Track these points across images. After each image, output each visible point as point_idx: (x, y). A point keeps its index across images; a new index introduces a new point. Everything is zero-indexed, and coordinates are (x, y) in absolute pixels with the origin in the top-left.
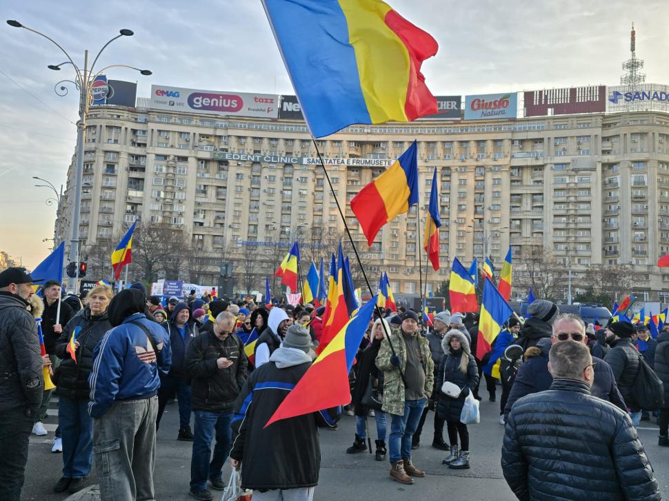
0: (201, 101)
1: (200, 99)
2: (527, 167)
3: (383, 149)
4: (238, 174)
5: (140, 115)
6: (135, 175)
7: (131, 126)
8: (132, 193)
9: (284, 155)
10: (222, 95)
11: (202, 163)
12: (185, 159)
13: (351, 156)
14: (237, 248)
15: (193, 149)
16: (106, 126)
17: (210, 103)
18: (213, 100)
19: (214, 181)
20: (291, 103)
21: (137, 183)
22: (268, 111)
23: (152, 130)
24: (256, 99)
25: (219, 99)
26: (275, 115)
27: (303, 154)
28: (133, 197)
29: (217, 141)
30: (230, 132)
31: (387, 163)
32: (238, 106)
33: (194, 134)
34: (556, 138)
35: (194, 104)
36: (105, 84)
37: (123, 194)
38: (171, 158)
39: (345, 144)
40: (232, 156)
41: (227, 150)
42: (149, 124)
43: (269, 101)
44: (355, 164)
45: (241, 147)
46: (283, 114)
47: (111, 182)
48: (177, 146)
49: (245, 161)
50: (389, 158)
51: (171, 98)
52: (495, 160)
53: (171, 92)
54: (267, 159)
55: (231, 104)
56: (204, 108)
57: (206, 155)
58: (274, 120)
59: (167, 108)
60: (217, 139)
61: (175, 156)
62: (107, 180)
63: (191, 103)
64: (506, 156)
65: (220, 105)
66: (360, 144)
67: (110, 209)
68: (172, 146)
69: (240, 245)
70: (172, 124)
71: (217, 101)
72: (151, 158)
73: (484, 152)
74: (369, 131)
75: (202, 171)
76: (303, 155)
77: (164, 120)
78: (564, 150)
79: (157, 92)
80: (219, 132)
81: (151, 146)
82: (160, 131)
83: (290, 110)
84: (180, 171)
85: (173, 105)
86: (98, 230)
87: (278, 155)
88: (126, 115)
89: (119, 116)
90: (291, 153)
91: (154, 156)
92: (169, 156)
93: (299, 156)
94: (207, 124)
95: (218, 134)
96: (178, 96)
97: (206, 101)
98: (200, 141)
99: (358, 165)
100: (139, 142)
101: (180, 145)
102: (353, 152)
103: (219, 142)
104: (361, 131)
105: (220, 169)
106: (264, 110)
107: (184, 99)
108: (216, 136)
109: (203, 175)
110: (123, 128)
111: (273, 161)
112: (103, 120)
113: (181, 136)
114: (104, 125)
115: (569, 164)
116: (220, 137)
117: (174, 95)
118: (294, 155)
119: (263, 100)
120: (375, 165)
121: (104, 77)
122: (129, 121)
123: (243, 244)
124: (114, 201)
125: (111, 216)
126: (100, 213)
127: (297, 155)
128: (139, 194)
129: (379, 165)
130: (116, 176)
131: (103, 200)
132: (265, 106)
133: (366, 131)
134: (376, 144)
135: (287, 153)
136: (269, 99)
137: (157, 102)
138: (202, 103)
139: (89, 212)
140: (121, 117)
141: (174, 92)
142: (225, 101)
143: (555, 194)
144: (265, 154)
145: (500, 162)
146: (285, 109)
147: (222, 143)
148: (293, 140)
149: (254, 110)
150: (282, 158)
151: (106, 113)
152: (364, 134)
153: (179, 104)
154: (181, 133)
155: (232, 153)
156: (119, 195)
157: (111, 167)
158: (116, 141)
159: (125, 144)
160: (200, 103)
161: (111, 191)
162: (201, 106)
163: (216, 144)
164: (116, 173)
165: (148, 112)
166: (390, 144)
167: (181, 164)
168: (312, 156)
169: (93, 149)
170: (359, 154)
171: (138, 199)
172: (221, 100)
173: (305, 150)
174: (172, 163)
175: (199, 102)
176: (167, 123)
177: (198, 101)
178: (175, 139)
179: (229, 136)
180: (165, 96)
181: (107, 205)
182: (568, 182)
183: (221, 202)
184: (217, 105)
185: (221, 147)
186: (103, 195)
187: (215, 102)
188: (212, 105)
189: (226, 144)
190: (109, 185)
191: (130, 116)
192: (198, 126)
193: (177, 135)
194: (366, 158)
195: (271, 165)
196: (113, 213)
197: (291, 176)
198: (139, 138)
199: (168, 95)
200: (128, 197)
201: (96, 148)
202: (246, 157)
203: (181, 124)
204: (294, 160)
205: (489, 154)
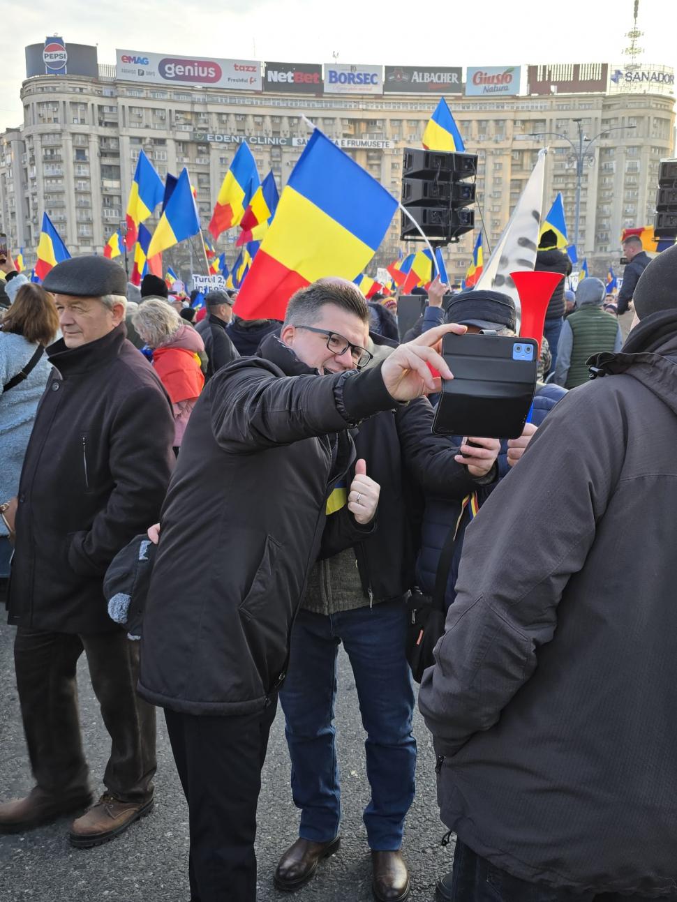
0: (173, 68)
1: (172, 66)
2: (528, 150)
3: (379, 128)
4: (221, 159)
5: (104, 86)
6: (108, 161)
7: (97, 101)
8: (108, 183)
9: (271, 135)
10: (197, 62)
11: (180, 145)
12: (162, 142)
13: (345, 136)
14: (228, 244)
15: (171, 129)
16: (70, 102)
17: (184, 72)
18: (187, 68)
19: (195, 167)
20: (276, 73)
21: (111, 171)
22: (251, 82)
23: (123, 106)
24: (236, 66)
25: (194, 66)
26: (258, 86)
27: (291, 133)
28: (110, 188)
29: (193, 118)
30: (211, 108)
31: (385, 144)
32: (216, 76)
33: (170, 111)
34: (558, 119)
35: (166, 73)
36: (62, 50)
37: (99, 186)
38: (148, 141)
39: (338, 122)
40: (214, 138)
41: (206, 129)
42: (119, 99)
43: (251, 69)
44: (350, 146)
45: (224, 126)
46: (268, 86)
47: (84, 171)
48: (152, 126)
49: (228, 143)
50: (387, 139)
51: (139, 66)
52: (496, 142)
53: (139, 58)
54: (253, 140)
55: (208, 73)
56: (177, 78)
57: (184, 136)
58: (257, 93)
59: (136, 78)
60: (194, 116)
61: (151, 138)
62: (79, 168)
63: (163, 73)
64: (508, 139)
65: (196, 75)
66: (353, 121)
67: (86, 203)
68: (147, 127)
69: (232, 241)
70: (144, 98)
71: (191, 68)
72: (125, 141)
73: (485, 133)
74: (364, 107)
75: (181, 156)
76: (292, 136)
77: (136, 94)
78: (565, 132)
79: (123, 59)
80: (198, 108)
81: (124, 126)
82: (131, 108)
83: (275, 80)
84: (159, 156)
85: (143, 74)
86: (78, 228)
87: (265, 136)
88: (89, 88)
89: (81, 89)
90: (279, 133)
91: (128, 138)
92: (145, 138)
93: (288, 136)
94: (183, 98)
95: (196, 110)
96: (147, 63)
97: (180, 70)
98: (177, 119)
99: (353, 146)
100: (106, 120)
101: (154, 124)
102: (347, 132)
103: (197, 120)
104: (355, 106)
105: (200, 152)
106: (246, 81)
107: (154, 67)
108: (192, 113)
109: (182, 160)
110: (89, 105)
111: (259, 142)
112: (66, 95)
113: (154, 113)
114: (68, 101)
115: (569, 148)
116: (198, 114)
117: (142, 62)
118: (282, 135)
119: (244, 67)
120: (372, 147)
121: (59, 40)
122: (93, 94)
123: (234, 239)
124: (90, 193)
125: (89, 211)
126: (77, 207)
127: (285, 135)
128: (115, 184)
129: (376, 147)
130: (88, 163)
131: (78, 193)
132: (246, 75)
133: (361, 107)
134: (371, 122)
135: (274, 132)
136: (250, 67)
137: (124, 71)
138: (175, 72)
139: (64, 207)
140: (84, 91)
141: (142, 58)
142: (200, 68)
143: (554, 180)
144: (250, 134)
145: (502, 145)
146: (269, 80)
147: (201, 121)
148: (281, 117)
149: (234, 80)
150: (269, 139)
151: (67, 85)
152: (359, 110)
153: (149, 73)
154: (154, 110)
155: (214, 133)
156: (94, 186)
157: (80, 153)
158: (83, 121)
159: (94, 124)
160: (172, 72)
161: (85, 182)
162: (173, 75)
163: (193, 122)
164: (88, 160)
165: (115, 84)
166: (388, 123)
167: (159, 148)
168: (303, 136)
169: (59, 131)
170: (352, 133)
171: (116, 191)
172: (196, 68)
173: (294, 129)
174: (149, 147)
175: (172, 70)
176: (139, 98)
177: (170, 69)
178: (148, 118)
179: (208, 113)
180: (132, 63)
181: (83, 198)
182: (567, 167)
183: (204, 191)
184: (192, 74)
185: (199, 126)
186: (77, 186)
187: (189, 70)
188: (187, 74)
189: (205, 122)
190: (82, 174)
191: (94, 89)
192: (174, 101)
193: (150, 112)
194: (362, 138)
195: (257, 147)
196: (91, 208)
197: (279, 159)
198: (106, 116)
199: (136, 63)
200: (103, 188)
201: (62, 130)
202: (230, 139)
203: (154, 99)
204: (283, 141)
205: (491, 136)
